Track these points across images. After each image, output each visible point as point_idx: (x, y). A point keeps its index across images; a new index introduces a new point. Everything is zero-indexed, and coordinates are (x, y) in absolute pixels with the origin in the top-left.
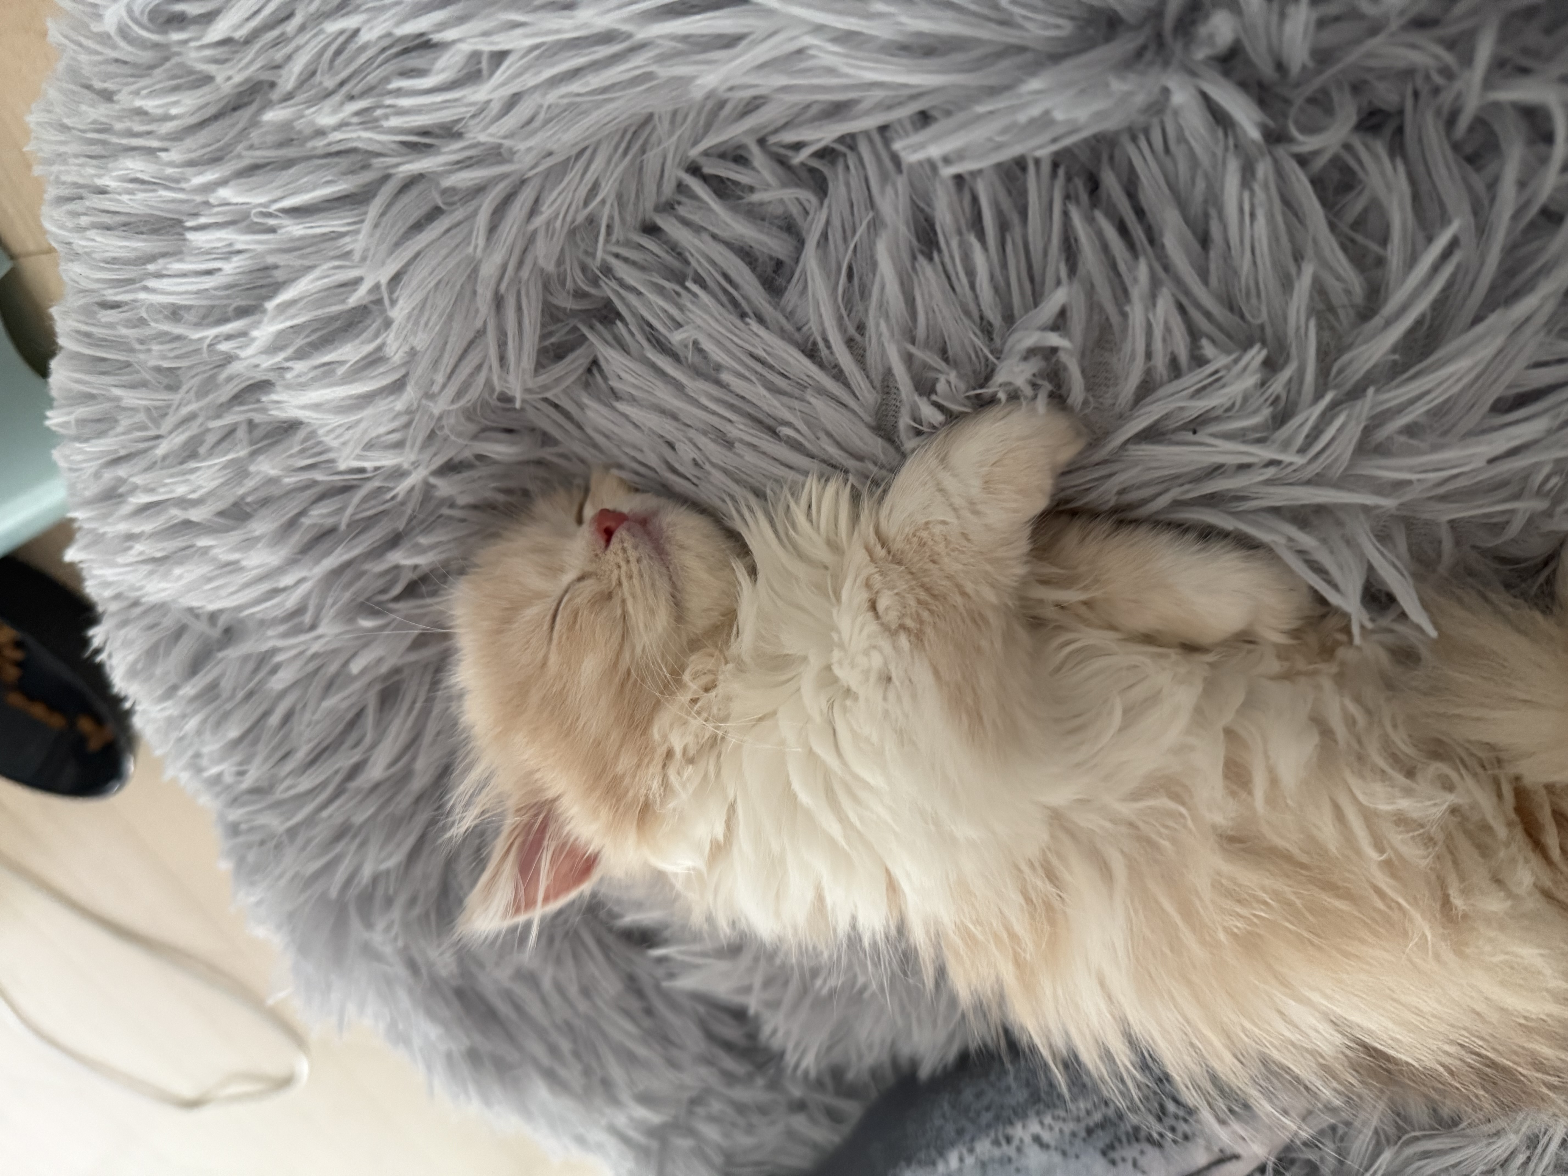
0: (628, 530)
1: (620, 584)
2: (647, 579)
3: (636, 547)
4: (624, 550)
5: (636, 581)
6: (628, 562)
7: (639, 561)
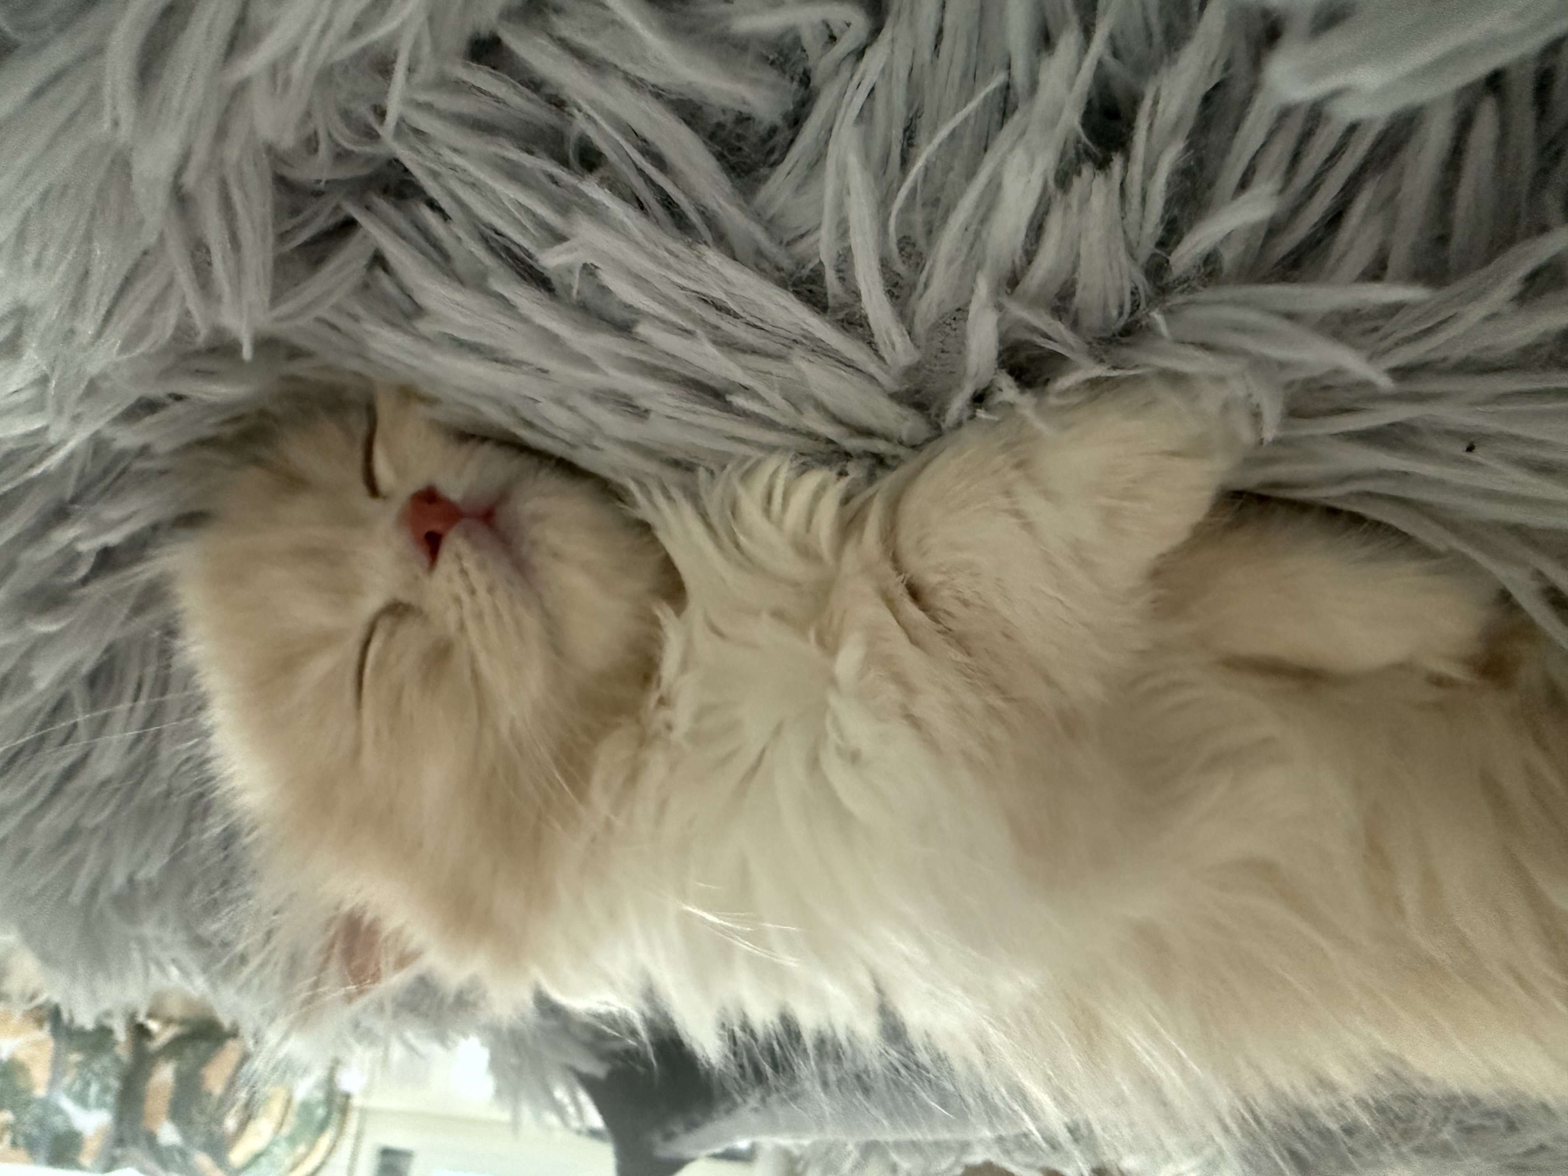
0: (467, 536)
1: (462, 627)
2: (507, 618)
3: (482, 566)
4: (464, 572)
5: (489, 620)
6: (473, 592)
7: (491, 590)
